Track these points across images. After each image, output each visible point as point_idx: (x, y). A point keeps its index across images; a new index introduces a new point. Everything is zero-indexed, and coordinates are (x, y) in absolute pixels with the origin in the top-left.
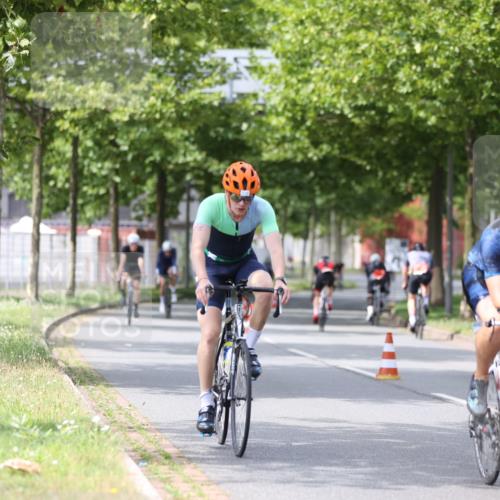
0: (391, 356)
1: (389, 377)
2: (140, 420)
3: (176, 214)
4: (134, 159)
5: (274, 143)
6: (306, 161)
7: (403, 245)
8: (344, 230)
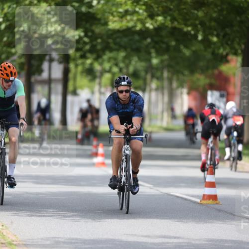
0: (212, 185)
1: (211, 201)
2: (10, 237)
3: (40, 71)
4: (6, 28)
5: (119, 16)
6: (144, 29)
7: (222, 96)
8: (175, 85)
